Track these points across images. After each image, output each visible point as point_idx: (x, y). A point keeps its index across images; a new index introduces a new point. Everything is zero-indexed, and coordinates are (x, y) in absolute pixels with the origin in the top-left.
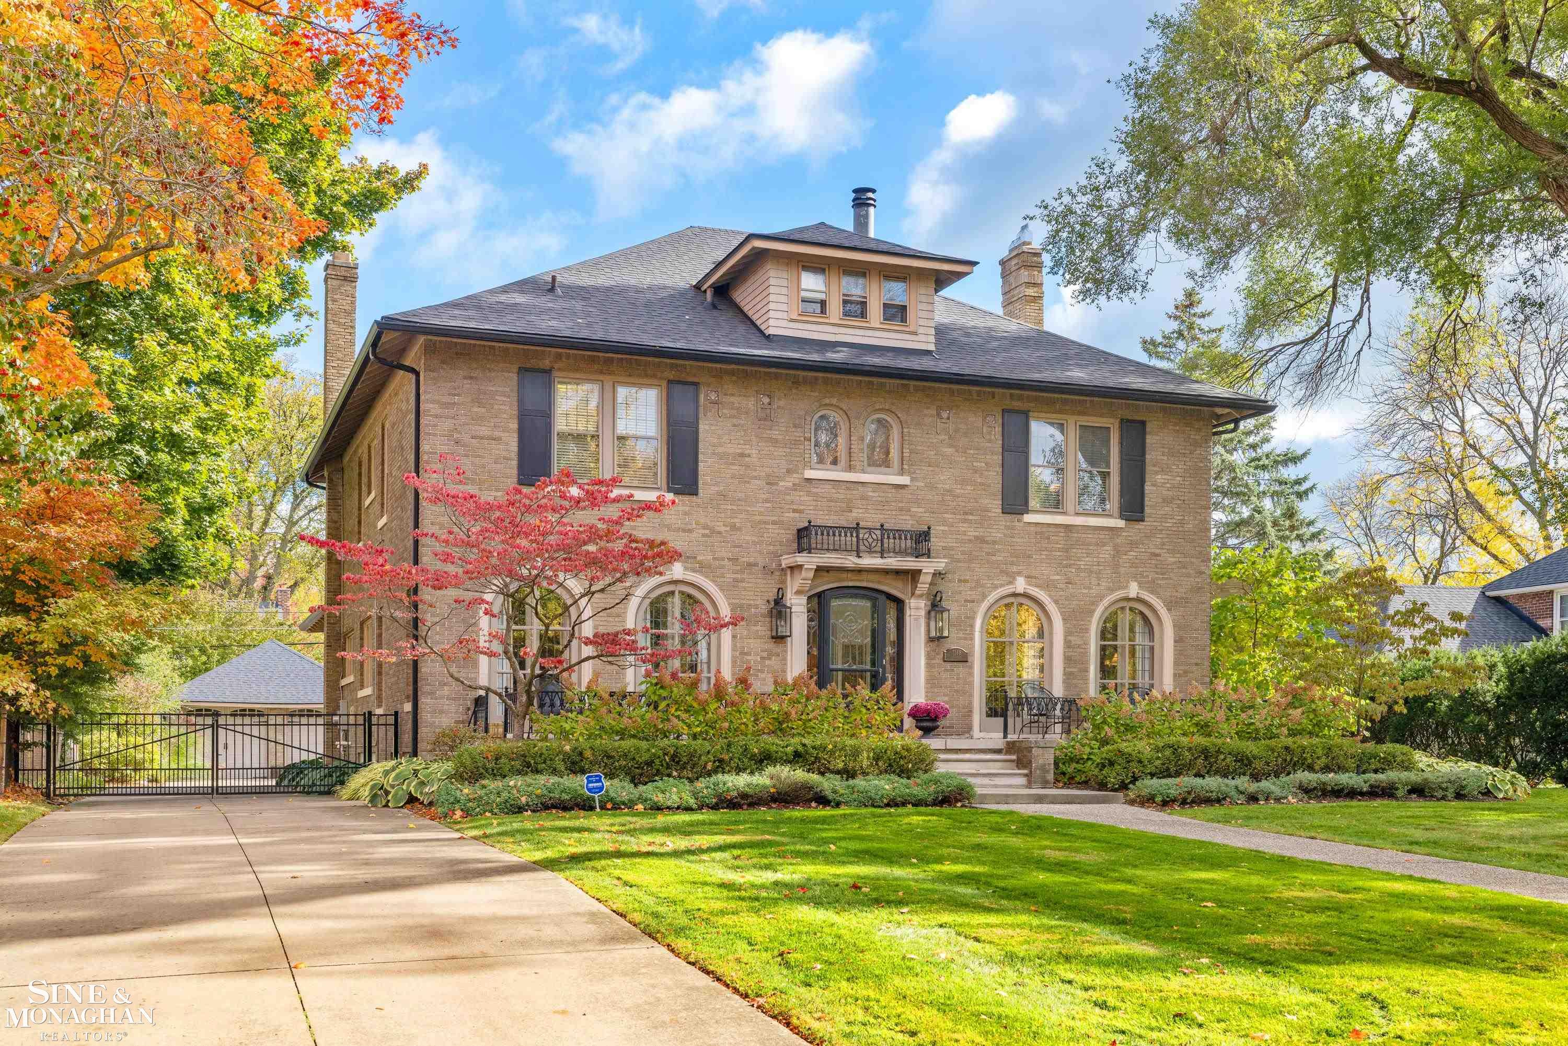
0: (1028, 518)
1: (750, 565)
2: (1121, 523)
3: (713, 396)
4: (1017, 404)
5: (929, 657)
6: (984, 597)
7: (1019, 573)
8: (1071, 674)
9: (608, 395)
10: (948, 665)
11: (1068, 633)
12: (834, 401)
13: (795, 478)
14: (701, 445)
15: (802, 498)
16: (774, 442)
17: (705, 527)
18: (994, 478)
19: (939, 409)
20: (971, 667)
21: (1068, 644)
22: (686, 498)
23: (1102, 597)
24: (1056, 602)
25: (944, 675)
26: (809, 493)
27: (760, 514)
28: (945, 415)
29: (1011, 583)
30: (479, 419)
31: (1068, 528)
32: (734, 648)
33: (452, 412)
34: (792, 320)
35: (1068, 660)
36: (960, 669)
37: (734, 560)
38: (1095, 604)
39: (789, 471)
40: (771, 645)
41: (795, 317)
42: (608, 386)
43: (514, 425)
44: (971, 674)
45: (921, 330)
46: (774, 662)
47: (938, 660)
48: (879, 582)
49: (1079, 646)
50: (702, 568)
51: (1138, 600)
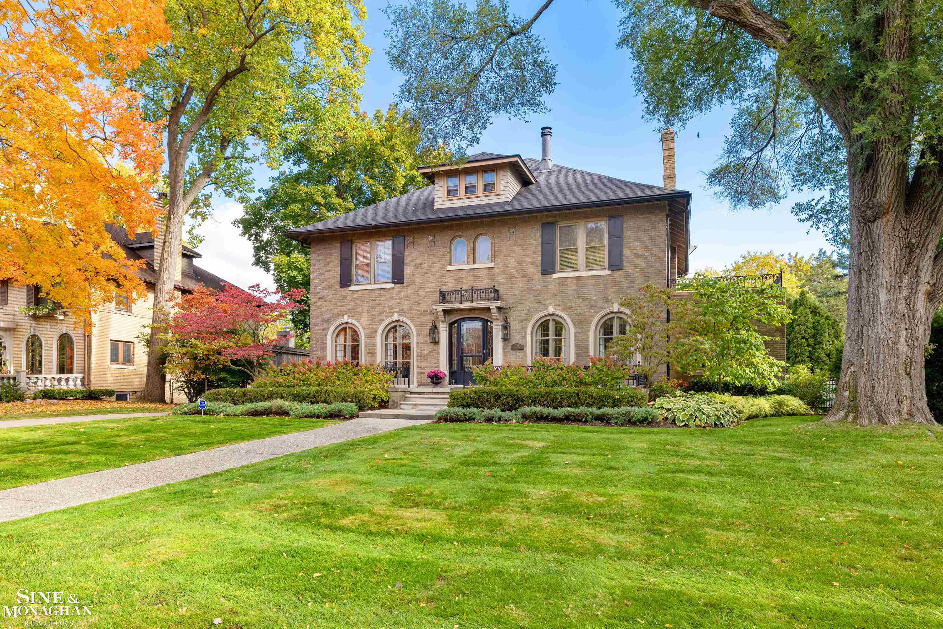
0: (554, 276)
1: (425, 311)
2: (608, 272)
3: (410, 240)
4: (551, 219)
5: (504, 348)
6: (532, 317)
7: (550, 304)
8: (580, 354)
9: (373, 247)
10: (514, 352)
11: (576, 334)
12: (460, 233)
13: (443, 271)
14: (405, 262)
15: (445, 280)
16: (435, 256)
17: (407, 296)
18: (538, 259)
19: (509, 228)
20: (526, 352)
21: (577, 338)
22: (400, 285)
23: (597, 313)
24: (570, 317)
25: (511, 357)
26: (449, 277)
27: (429, 288)
28: (512, 231)
29: (546, 309)
30: (328, 263)
31: (578, 278)
32: (418, 347)
33: (319, 263)
34: (444, 201)
35: (577, 346)
36: (520, 354)
37: (418, 310)
38: (593, 317)
39: (440, 268)
40: (432, 346)
41: (445, 199)
42: (373, 243)
43: (339, 264)
44: (525, 356)
45: (502, 193)
46: (434, 354)
47: (509, 349)
48: (480, 314)
49: (584, 339)
50: (406, 315)
51: (619, 312)
